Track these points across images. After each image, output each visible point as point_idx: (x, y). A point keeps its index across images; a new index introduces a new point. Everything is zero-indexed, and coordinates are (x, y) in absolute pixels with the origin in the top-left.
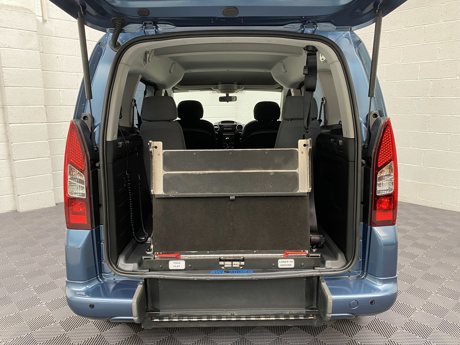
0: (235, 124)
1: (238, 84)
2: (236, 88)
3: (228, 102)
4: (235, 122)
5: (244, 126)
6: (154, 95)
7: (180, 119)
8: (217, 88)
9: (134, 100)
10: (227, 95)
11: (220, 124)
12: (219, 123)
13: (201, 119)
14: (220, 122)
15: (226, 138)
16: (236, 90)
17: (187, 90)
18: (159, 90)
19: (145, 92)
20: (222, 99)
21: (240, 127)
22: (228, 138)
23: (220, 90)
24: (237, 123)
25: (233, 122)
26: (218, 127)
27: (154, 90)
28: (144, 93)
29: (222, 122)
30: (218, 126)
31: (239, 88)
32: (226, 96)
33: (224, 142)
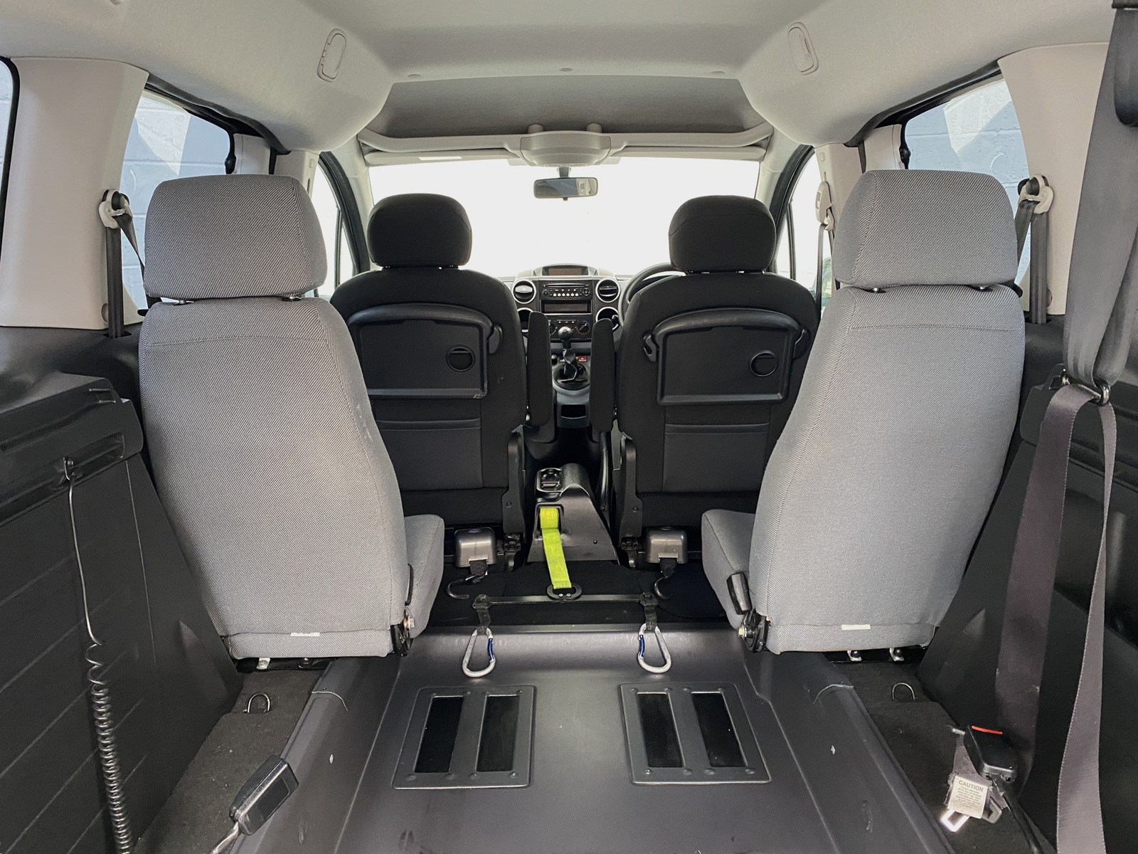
0: (590, 276)
1: (603, 131)
2: (597, 147)
3: (565, 199)
4: (592, 269)
5: (622, 287)
6: (272, 171)
7: (380, 268)
8: (524, 146)
9: (109, 197)
10: (564, 174)
11: (541, 277)
12: (535, 274)
13: (461, 268)
14: (538, 269)
15: (561, 330)
16: (595, 152)
17: (413, 156)
18: (288, 153)
19: (227, 159)
20: (544, 189)
21: (608, 288)
22: (569, 329)
23: (536, 153)
24: (596, 273)
25: (584, 270)
26: (530, 290)
27: (268, 152)
28: (226, 164)
29: (547, 270)
30: (532, 287)
31: (607, 145)
32: (559, 177)
33: (552, 342)
